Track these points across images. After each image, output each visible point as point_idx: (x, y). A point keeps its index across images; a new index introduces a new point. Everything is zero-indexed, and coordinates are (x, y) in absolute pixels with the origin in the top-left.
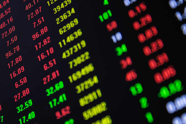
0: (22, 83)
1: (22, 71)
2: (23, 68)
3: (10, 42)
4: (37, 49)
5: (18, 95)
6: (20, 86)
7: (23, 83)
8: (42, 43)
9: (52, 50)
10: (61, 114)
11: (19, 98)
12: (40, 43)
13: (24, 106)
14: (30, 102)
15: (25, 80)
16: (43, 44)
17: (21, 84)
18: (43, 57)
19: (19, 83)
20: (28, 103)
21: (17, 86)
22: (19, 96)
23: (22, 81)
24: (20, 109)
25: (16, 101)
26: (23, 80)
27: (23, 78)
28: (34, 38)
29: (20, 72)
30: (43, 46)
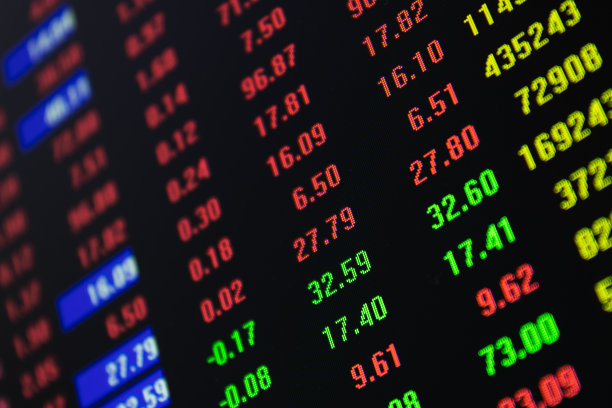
0: (320, 189)
1: (318, 144)
2: (319, 131)
3: (257, 34)
4: (373, 53)
5: (311, 237)
6: (312, 199)
7: (325, 188)
8: (394, 27)
9: (436, 51)
10: (498, 295)
11: (315, 249)
12: (384, 26)
13: (339, 277)
14: (363, 259)
15: (333, 176)
16: (398, 30)
17: (320, 194)
18: (400, 79)
19: (309, 191)
20: (353, 264)
21: (300, 201)
22: (314, 242)
23: (319, 180)
24: (321, 289)
25: (300, 259)
26: (323, 178)
27: (324, 171)
28: (357, 12)
29: (310, 146)
30: (397, 36)
